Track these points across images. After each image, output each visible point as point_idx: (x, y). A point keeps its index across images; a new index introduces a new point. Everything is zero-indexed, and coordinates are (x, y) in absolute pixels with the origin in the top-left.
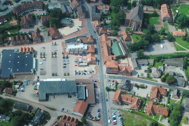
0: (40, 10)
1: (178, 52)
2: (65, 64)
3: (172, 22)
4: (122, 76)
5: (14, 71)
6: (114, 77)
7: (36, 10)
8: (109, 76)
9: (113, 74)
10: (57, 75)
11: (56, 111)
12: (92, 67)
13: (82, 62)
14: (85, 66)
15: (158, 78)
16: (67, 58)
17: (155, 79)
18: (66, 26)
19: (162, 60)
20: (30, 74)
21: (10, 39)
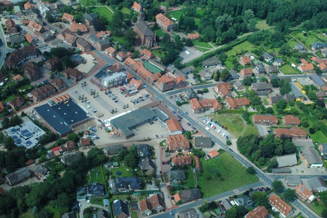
0: (34, 56)
1: (205, 53)
2: (115, 99)
3: (177, 30)
4: (178, 89)
5: (70, 123)
6: (173, 93)
7: (29, 58)
8: (167, 93)
9: (169, 90)
10: (116, 112)
11: (152, 141)
12: (144, 92)
13: (131, 90)
14: (137, 92)
15: (210, 79)
16: (110, 93)
17: (209, 81)
18: (79, 64)
19: (200, 63)
20: (88, 121)
21: (29, 95)
